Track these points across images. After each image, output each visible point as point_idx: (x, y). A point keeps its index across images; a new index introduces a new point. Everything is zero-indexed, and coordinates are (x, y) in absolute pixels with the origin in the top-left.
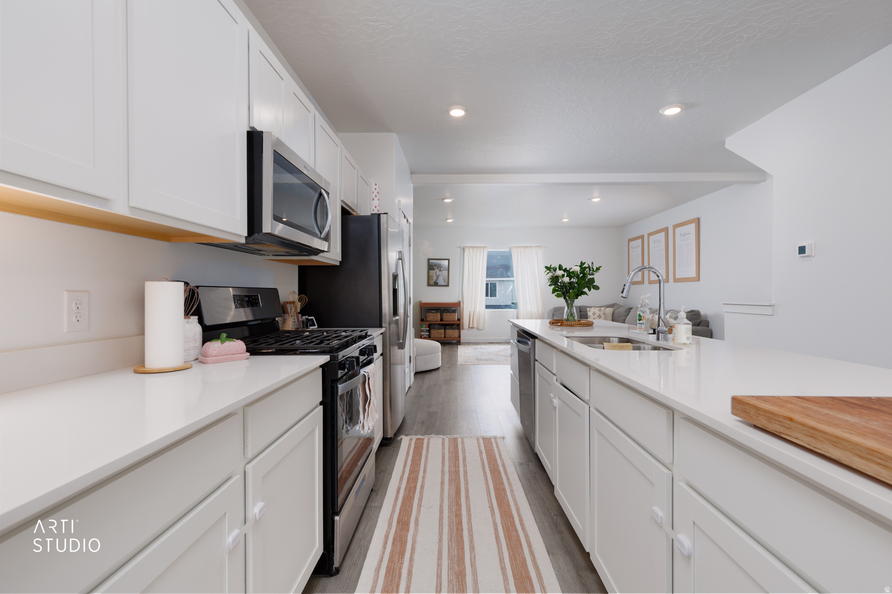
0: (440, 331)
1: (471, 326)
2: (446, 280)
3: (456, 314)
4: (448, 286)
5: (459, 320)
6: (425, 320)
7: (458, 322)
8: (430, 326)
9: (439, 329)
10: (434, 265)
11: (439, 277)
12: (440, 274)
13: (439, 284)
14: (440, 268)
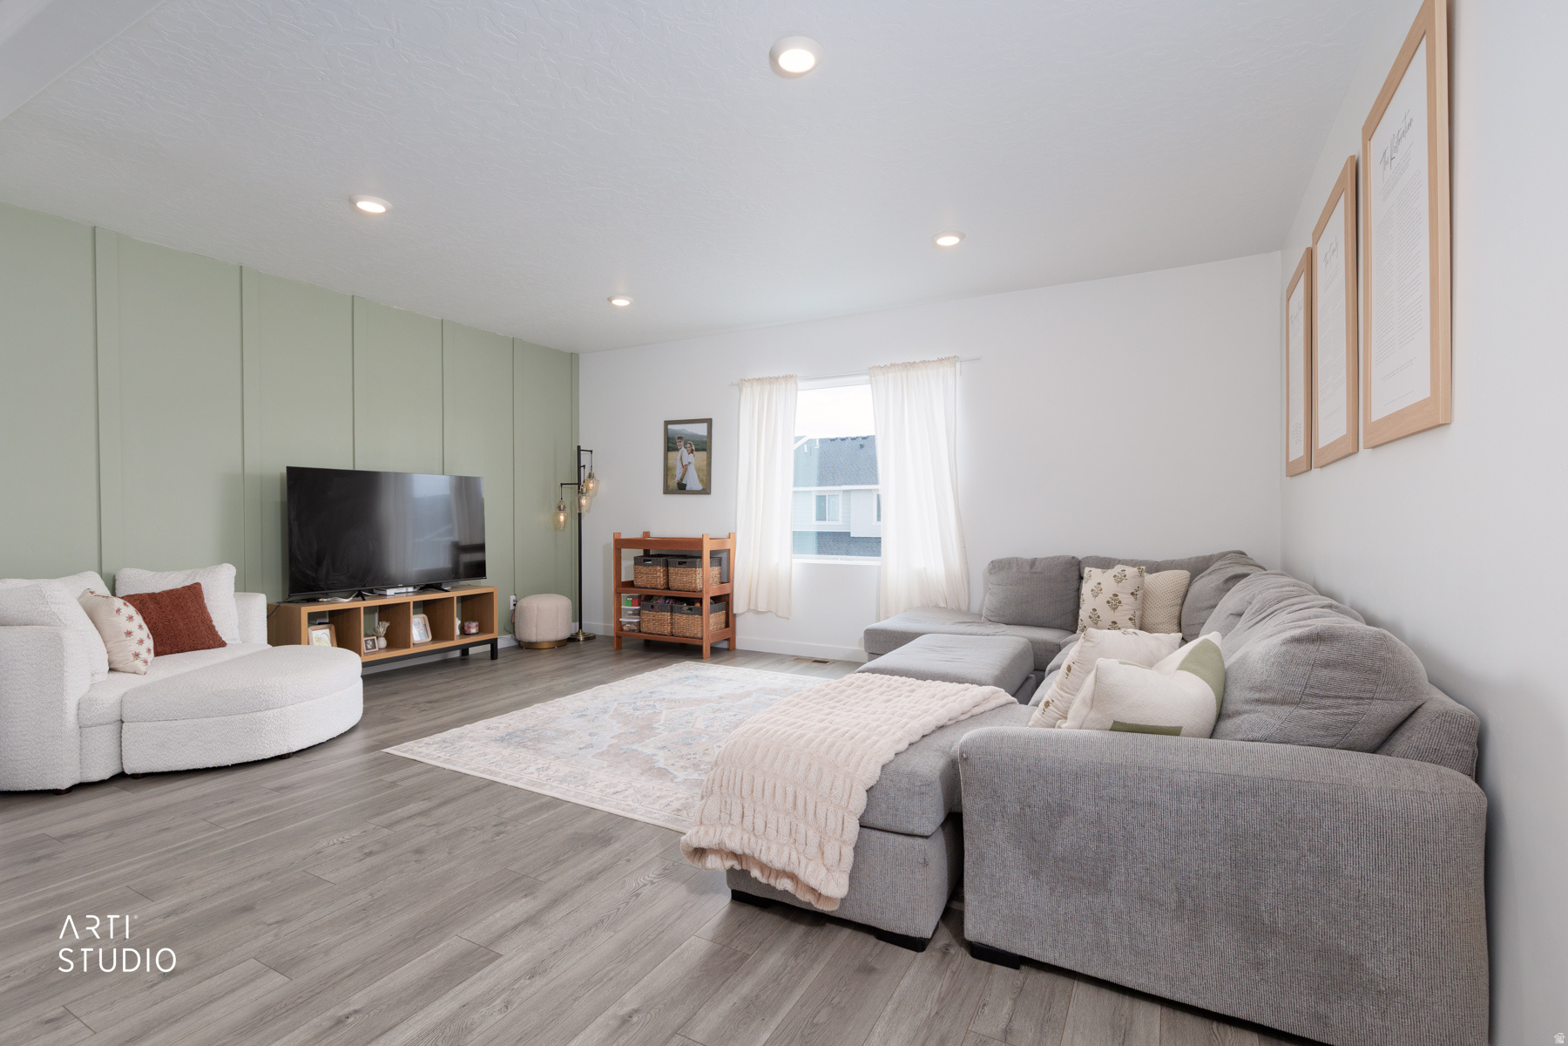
0: (660, 615)
2: (705, 477)
8: (643, 600)
9: (659, 610)
10: (679, 438)
11: (689, 467)
12: (690, 461)
13: (688, 488)
14: (689, 445)
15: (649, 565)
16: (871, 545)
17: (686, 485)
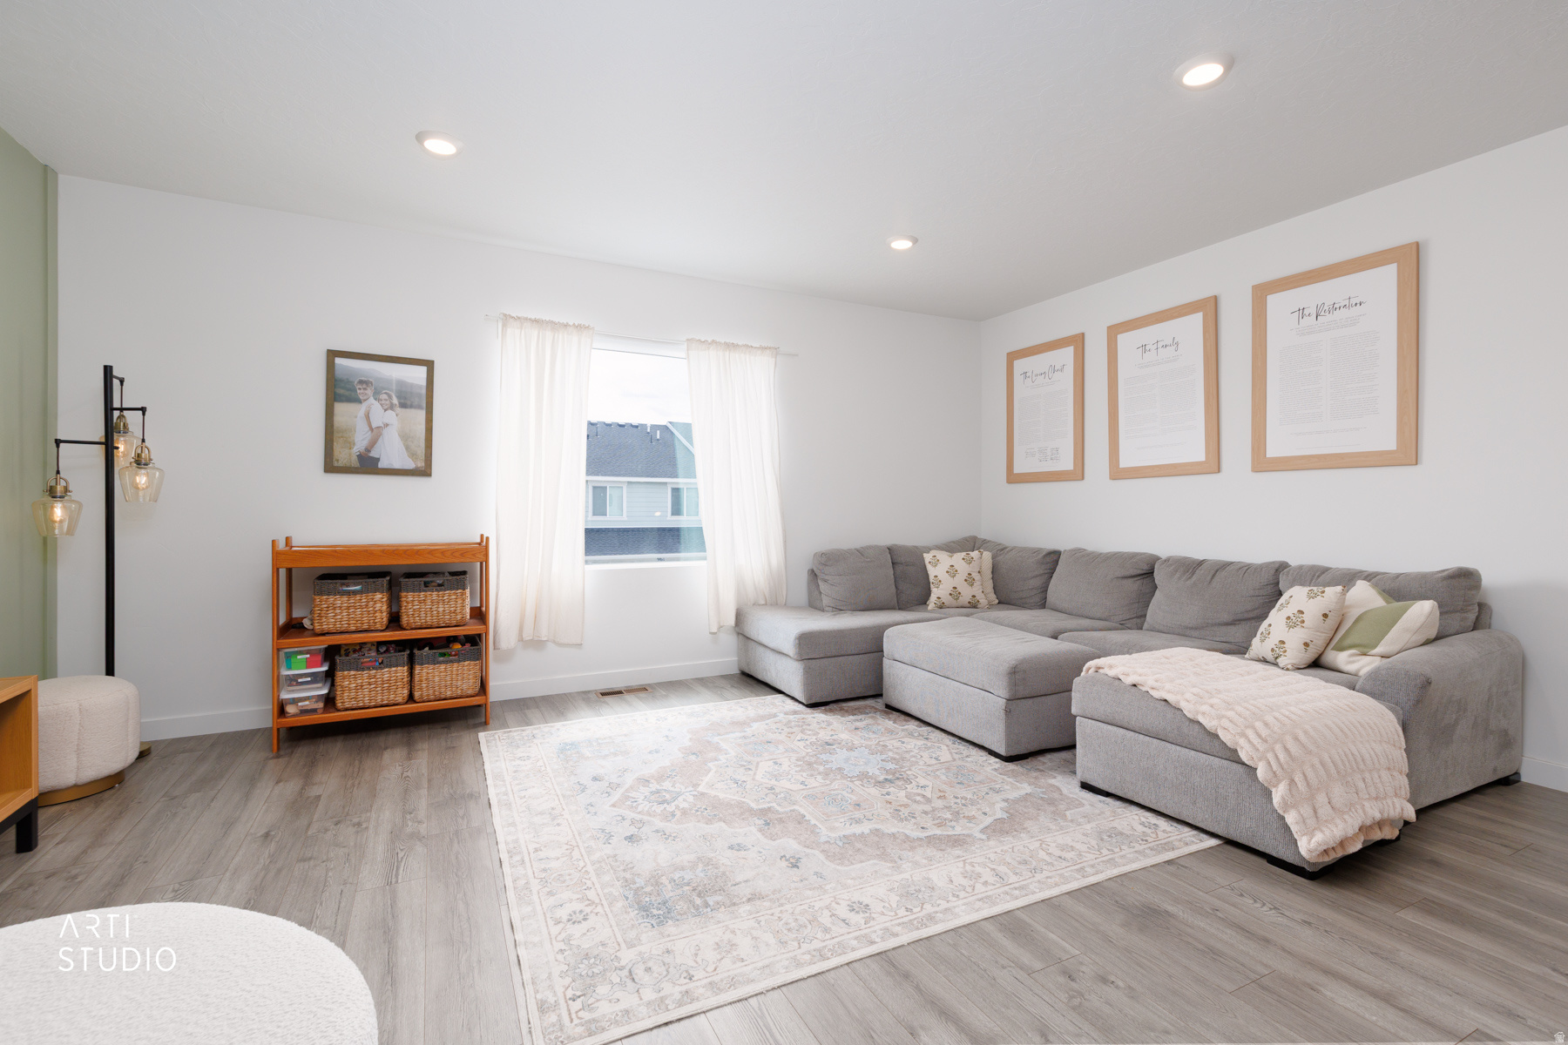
0: (386, 673)
1: (527, 635)
2: (421, 451)
3: (468, 591)
4: (425, 472)
5: (480, 614)
6: (306, 623)
7: (473, 628)
8: (331, 654)
9: (382, 665)
10: (361, 382)
11: (385, 432)
12: (386, 421)
13: (380, 465)
14: (384, 396)
15: (355, 593)
16: (667, 539)
17: (378, 460)
